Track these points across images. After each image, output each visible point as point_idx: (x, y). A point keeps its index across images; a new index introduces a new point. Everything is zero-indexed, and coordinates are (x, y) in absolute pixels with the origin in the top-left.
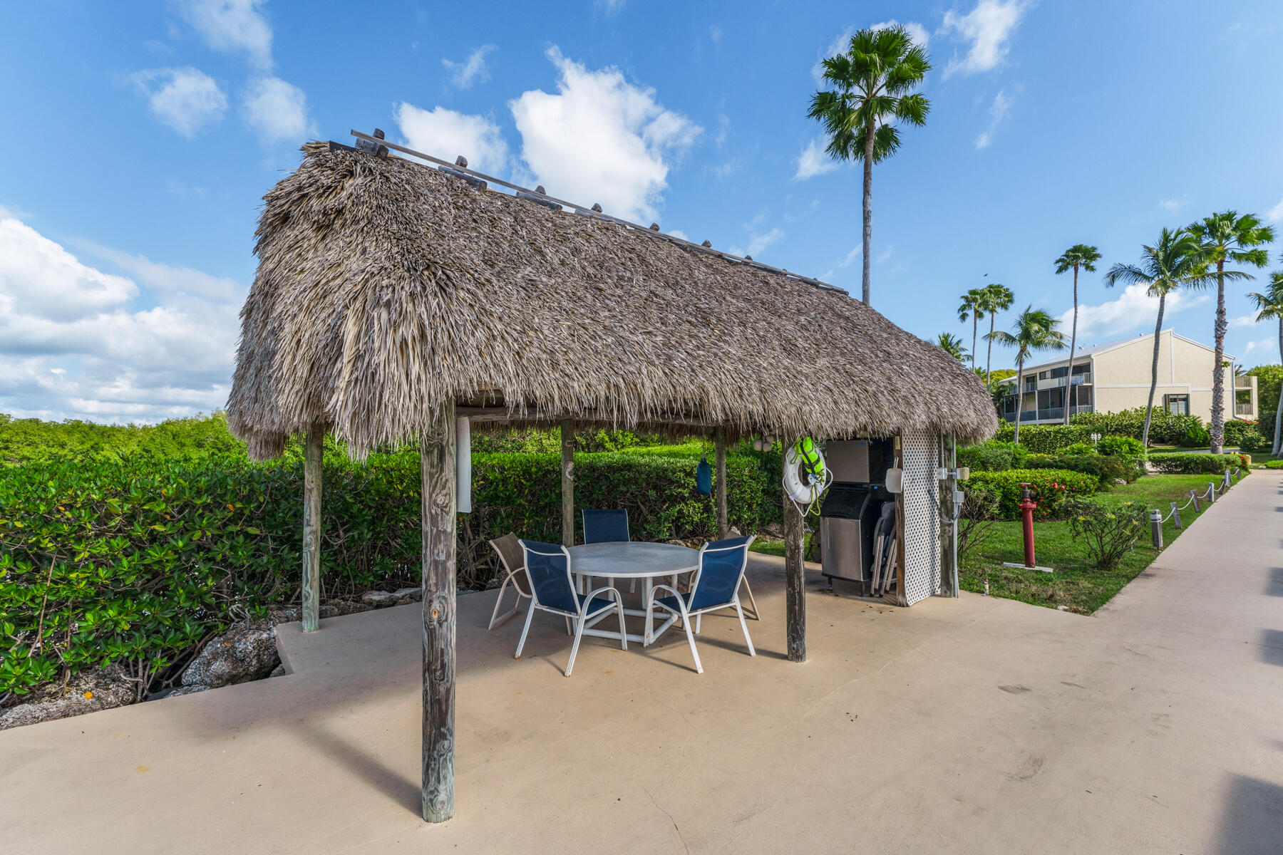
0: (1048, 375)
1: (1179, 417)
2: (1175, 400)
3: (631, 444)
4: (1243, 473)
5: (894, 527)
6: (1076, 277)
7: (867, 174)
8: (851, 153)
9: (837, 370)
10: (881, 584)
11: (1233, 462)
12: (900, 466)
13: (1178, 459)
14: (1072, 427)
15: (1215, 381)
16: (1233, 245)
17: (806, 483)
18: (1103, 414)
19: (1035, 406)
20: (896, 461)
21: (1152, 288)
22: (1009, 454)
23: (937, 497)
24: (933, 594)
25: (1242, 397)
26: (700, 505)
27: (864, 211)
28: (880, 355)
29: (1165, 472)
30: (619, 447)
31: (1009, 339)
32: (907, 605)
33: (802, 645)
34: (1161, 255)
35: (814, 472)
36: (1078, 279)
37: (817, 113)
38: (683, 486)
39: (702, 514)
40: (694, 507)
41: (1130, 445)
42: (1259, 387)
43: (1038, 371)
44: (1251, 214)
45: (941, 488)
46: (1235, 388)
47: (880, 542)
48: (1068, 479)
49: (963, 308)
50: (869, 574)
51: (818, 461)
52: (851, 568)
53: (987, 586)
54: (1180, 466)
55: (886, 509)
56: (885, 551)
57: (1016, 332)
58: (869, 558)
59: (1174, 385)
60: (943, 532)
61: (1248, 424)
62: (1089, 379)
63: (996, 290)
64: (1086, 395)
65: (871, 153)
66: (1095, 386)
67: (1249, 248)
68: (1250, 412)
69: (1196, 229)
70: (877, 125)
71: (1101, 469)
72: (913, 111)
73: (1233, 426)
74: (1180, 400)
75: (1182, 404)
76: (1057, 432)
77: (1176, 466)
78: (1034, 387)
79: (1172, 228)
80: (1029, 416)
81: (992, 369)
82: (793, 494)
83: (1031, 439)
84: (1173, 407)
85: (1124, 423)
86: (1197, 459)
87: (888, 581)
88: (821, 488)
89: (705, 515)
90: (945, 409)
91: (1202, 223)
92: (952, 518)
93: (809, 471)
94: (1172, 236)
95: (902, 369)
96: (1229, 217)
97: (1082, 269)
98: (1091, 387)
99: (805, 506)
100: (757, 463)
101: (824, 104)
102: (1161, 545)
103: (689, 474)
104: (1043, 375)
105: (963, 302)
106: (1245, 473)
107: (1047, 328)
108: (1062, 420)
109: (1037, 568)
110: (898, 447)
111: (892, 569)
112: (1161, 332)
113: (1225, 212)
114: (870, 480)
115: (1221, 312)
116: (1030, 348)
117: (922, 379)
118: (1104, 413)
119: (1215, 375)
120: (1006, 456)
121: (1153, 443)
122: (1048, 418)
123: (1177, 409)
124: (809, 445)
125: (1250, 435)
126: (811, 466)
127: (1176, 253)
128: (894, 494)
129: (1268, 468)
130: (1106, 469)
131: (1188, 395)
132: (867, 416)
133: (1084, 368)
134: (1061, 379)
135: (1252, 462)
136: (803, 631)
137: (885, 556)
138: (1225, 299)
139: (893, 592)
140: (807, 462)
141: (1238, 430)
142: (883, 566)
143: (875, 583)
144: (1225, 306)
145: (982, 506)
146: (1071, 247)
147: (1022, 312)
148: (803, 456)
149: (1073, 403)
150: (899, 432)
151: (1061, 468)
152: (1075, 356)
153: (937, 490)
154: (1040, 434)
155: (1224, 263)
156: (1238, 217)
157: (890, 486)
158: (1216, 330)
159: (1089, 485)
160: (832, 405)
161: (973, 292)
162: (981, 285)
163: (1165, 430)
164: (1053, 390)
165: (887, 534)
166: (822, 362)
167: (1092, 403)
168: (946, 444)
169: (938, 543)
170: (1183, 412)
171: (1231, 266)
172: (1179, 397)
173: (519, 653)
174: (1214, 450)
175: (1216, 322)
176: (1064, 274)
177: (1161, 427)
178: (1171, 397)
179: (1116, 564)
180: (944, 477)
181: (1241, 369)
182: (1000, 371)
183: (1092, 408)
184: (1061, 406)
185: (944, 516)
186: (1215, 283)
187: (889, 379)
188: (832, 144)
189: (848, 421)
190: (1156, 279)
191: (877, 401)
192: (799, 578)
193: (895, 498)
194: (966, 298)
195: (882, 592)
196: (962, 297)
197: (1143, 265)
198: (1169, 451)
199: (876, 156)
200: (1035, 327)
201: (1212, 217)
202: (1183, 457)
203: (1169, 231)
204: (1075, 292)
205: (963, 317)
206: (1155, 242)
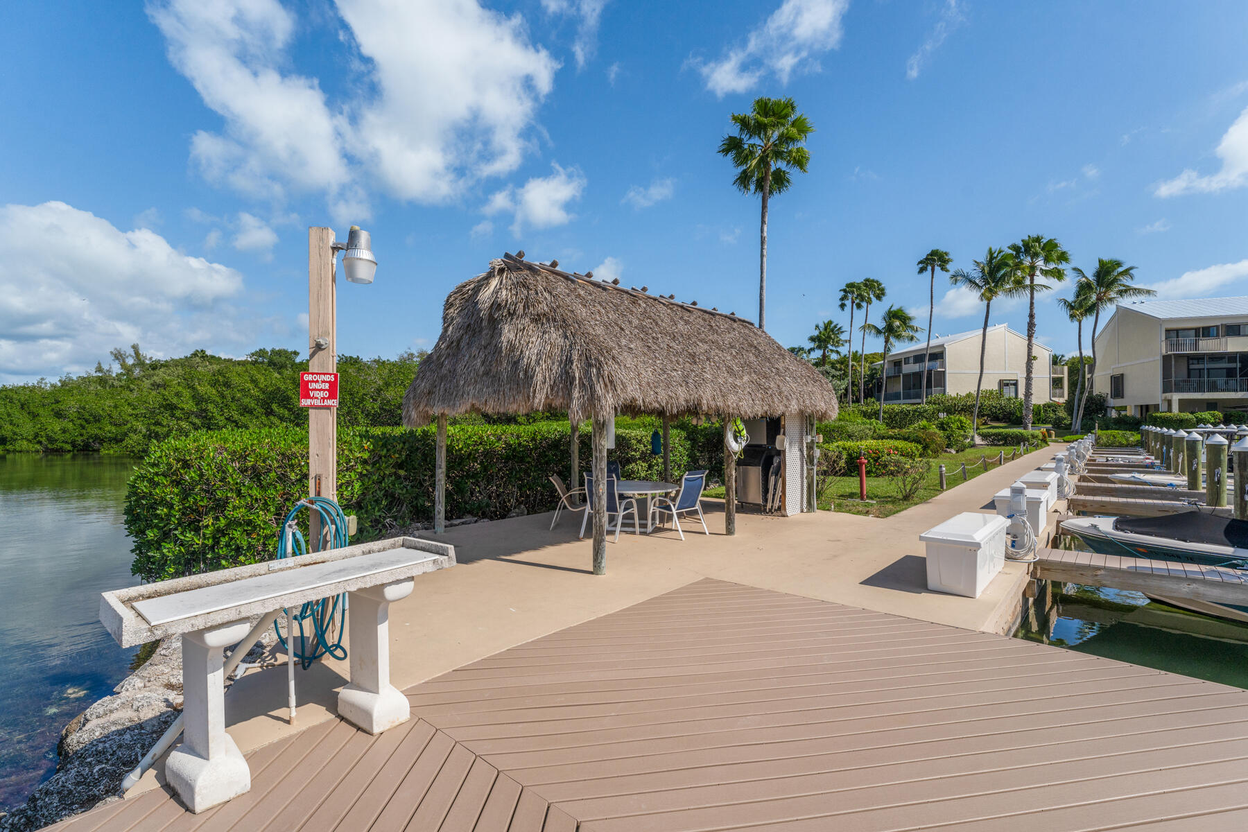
0: (911, 360)
1: (1009, 399)
2: (1007, 385)
3: (542, 418)
4: (1044, 444)
5: (780, 471)
6: (932, 278)
7: (764, 207)
8: (752, 187)
9: (753, 382)
10: (772, 506)
11: (1037, 437)
12: (784, 434)
13: (999, 434)
14: (927, 407)
15: (1027, 371)
16: (1040, 263)
17: (736, 441)
18: (952, 396)
19: (900, 388)
20: (782, 430)
21: (982, 294)
22: (870, 429)
23: (805, 453)
24: (802, 511)
25: (1057, 383)
26: (646, 465)
27: (762, 237)
28: (774, 370)
29: (991, 445)
30: (531, 421)
31: (879, 332)
32: (787, 516)
33: (734, 526)
34: (987, 269)
35: (741, 436)
36: (934, 279)
37: (726, 151)
38: (635, 450)
39: (647, 471)
40: (642, 466)
41: (961, 422)
42: (1070, 375)
43: (903, 357)
44: (1053, 238)
45: (807, 447)
46: (1052, 376)
47: (772, 479)
48: (900, 447)
49: (842, 299)
50: (766, 500)
51: (743, 430)
52: (755, 496)
53: (833, 506)
54: (1001, 440)
55: (776, 460)
56: (775, 485)
57: (881, 325)
58: (766, 491)
59: (1007, 372)
60: (808, 473)
61: (1059, 405)
62: (943, 365)
63: (870, 284)
64: (941, 379)
65: (768, 191)
66: (947, 372)
67: (1052, 266)
68: (1062, 396)
69: (1015, 248)
70: (773, 169)
71: (924, 440)
72: (800, 162)
73: (1049, 407)
74: (1011, 384)
75: (1012, 388)
76: (915, 411)
77: (999, 441)
78: (900, 371)
79: (995, 248)
80: (896, 397)
81: (867, 352)
82: (730, 446)
83: (895, 416)
84: (1006, 389)
85: (968, 403)
86: (1013, 434)
87: (777, 504)
88: (744, 444)
89: (650, 472)
90: (807, 402)
91: (1020, 244)
92: (813, 465)
93: (739, 435)
94: (995, 255)
95: (785, 379)
96: (1038, 240)
97: (937, 269)
98: (944, 372)
99: (735, 454)
100: (684, 434)
101: (733, 145)
102: (945, 488)
103: (639, 442)
104: (907, 361)
105: (842, 293)
106: (1045, 445)
107: (905, 323)
108: (918, 401)
109: (867, 501)
110: (783, 423)
111: (779, 496)
112: (987, 330)
113: (1035, 236)
114: (767, 442)
115: (1031, 316)
116: (892, 340)
117: (796, 385)
118: (954, 395)
119: (1027, 367)
120: (867, 431)
121: (991, 420)
122: (910, 399)
123: (1009, 392)
124: (739, 422)
125: (1061, 415)
126: (740, 432)
127: (999, 268)
128: (780, 451)
129: (1065, 441)
130: (928, 440)
131: (1017, 380)
132: (767, 407)
133: (938, 355)
134: (921, 364)
135: (1055, 437)
136: (734, 519)
137: (775, 489)
138: (1035, 305)
139: (781, 510)
140: (737, 430)
141: (1053, 410)
142: (774, 495)
143: (769, 506)
144: (1035, 311)
145: (834, 461)
146: (929, 252)
147: (887, 309)
148: (736, 427)
149: (929, 386)
150: (783, 414)
151: (899, 439)
152: (930, 345)
153: (805, 449)
154: (901, 412)
155: (1035, 277)
156: (1044, 241)
157: (778, 447)
158: (1028, 330)
159: (914, 451)
160: (751, 402)
161: (851, 285)
162: (859, 279)
163: (999, 410)
164: (914, 374)
165: (776, 475)
166: (746, 378)
167: (944, 386)
168: (810, 421)
169: (805, 481)
170: (1013, 395)
171: (1040, 279)
172: (1011, 382)
173: (582, 535)
174: (1025, 428)
175: (1028, 324)
176: (925, 273)
177: (996, 407)
178: (1004, 382)
179: (913, 497)
180: (809, 441)
181: (1064, 358)
182: (875, 354)
183: (945, 390)
184: (921, 388)
185: (808, 464)
186: (1028, 292)
187: (779, 386)
188: (737, 179)
189: (760, 410)
190: (984, 288)
191: (772, 399)
192: (732, 492)
193: (780, 453)
194: (845, 291)
195: (773, 511)
196: (841, 290)
197: (976, 275)
198: (1001, 427)
199: (771, 192)
200: (897, 323)
201: (1027, 238)
202: (1002, 432)
203: (993, 251)
204: (932, 291)
205: (843, 306)
206: (983, 258)
